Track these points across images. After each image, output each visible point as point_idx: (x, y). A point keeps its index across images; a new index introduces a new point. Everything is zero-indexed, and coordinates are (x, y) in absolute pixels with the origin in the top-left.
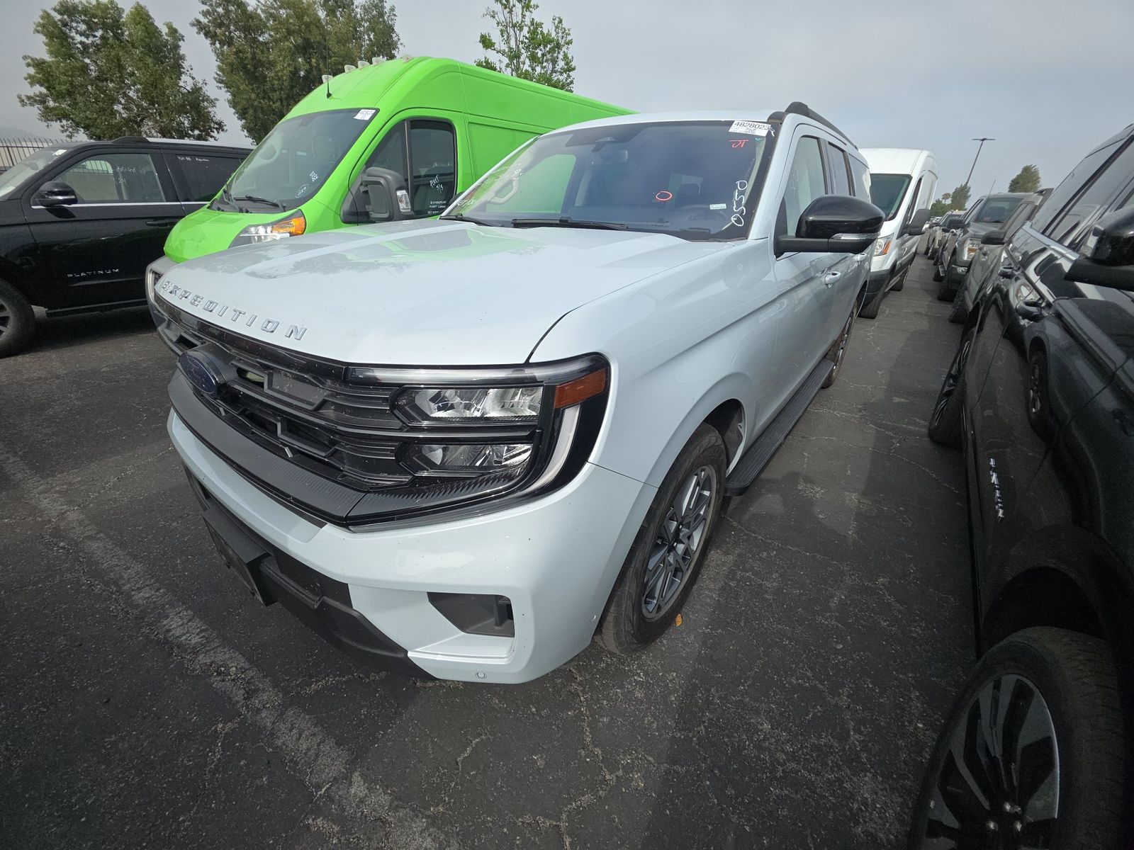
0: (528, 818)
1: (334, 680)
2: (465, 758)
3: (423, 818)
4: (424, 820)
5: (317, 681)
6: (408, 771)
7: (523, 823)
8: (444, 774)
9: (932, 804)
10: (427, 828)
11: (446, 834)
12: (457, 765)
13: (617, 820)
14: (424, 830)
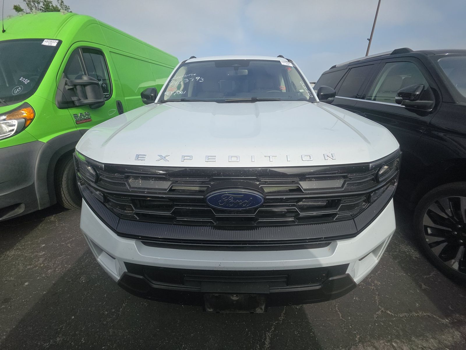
0: (375, 316)
1: (270, 333)
2: (342, 316)
3: (359, 344)
4: (360, 344)
5: (265, 339)
6: (335, 336)
7: (376, 318)
8: (344, 326)
9: (427, 240)
10: (364, 346)
11: (369, 341)
12: (342, 320)
13: (388, 296)
14: (363, 347)
